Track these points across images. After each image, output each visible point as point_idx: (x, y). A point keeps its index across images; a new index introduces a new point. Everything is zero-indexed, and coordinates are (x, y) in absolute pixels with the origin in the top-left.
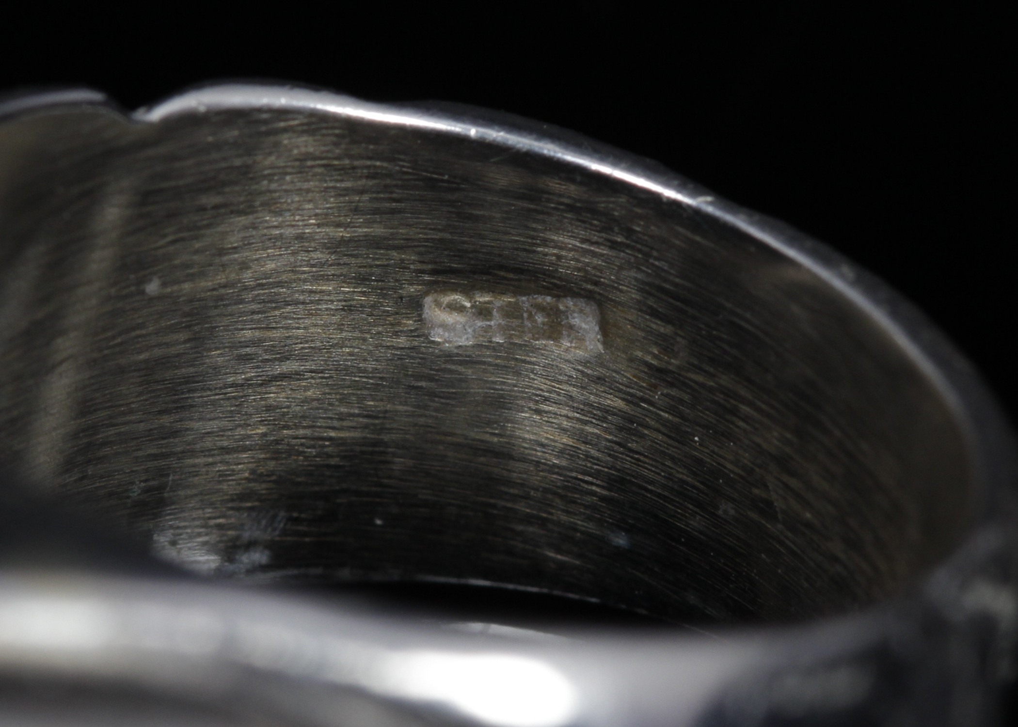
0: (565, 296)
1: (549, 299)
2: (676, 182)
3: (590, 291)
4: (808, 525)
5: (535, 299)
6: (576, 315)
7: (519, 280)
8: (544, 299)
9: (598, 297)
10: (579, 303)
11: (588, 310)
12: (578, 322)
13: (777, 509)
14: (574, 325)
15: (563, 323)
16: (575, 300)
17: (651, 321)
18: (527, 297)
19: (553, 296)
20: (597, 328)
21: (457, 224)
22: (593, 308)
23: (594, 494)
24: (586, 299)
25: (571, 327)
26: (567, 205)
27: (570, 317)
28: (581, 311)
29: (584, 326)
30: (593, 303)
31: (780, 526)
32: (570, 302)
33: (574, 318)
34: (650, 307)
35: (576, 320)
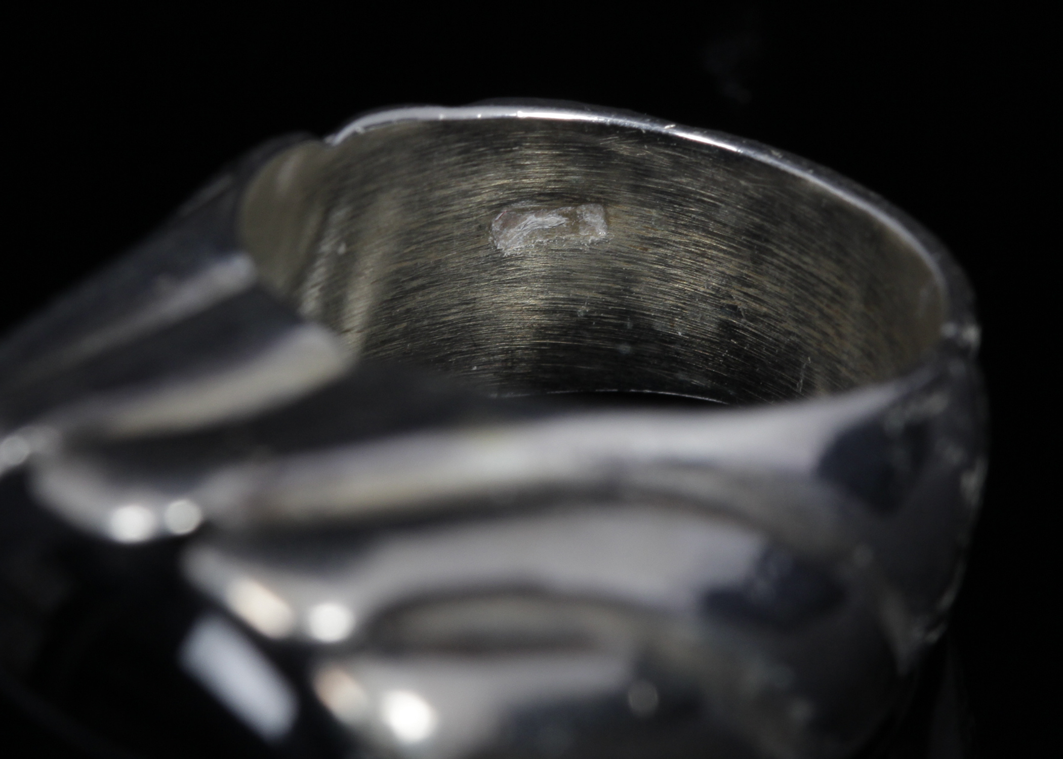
0: (581, 205)
1: (570, 208)
2: (648, 120)
3: (598, 198)
4: (766, 315)
5: (561, 210)
6: (587, 215)
7: (552, 200)
8: (566, 209)
9: (603, 201)
10: (589, 207)
11: (595, 210)
12: (590, 219)
13: (741, 310)
14: (587, 222)
15: (580, 222)
16: (587, 206)
17: (641, 209)
18: (556, 210)
19: (573, 206)
20: (603, 221)
21: (512, 173)
22: (599, 208)
23: (610, 324)
24: (594, 204)
25: (585, 223)
26: (580, 148)
27: (584, 217)
28: (591, 212)
29: (593, 221)
30: (599, 205)
31: (743, 320)
32: (583, 207)
33: (587, 217)
34: (640, 201)
35: (588, 218)
